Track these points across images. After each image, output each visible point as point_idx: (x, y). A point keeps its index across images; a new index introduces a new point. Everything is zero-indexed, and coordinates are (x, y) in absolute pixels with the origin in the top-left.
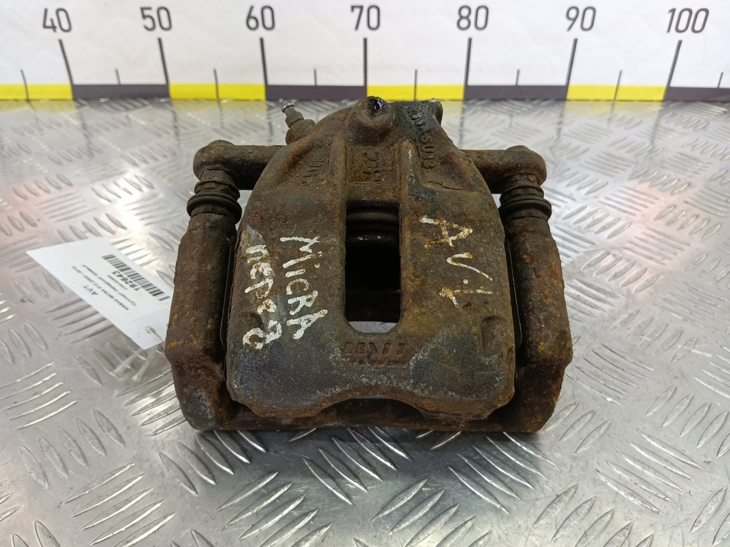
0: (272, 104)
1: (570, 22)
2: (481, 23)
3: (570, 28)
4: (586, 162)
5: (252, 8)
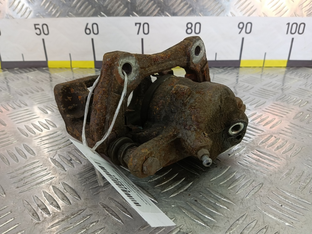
0: (98, 70)
1: (240, 30)
2: (197, 31)
3: (240, 33)
4: (253, 93)
5: (87, 24)
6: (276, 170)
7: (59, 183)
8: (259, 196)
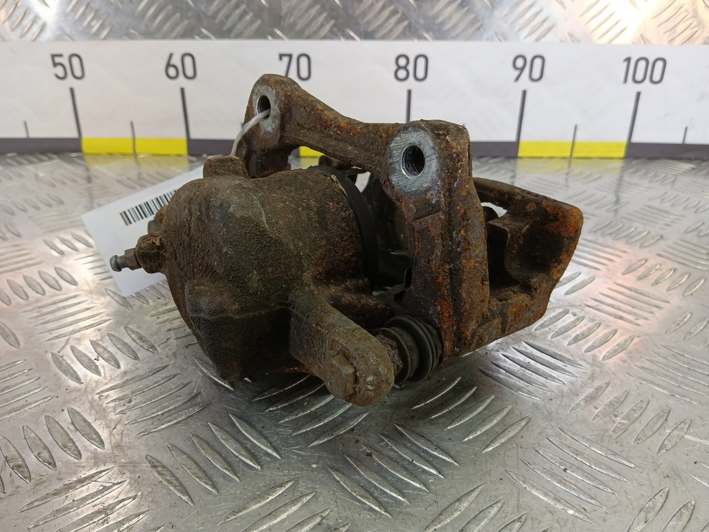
0: (194, 159)
1: (517, 73)
2: (420, 74)
3: (517, 79)
5: (171, 56)
6: (565, 389)
7: (63, 410)
8: (515, 445)
